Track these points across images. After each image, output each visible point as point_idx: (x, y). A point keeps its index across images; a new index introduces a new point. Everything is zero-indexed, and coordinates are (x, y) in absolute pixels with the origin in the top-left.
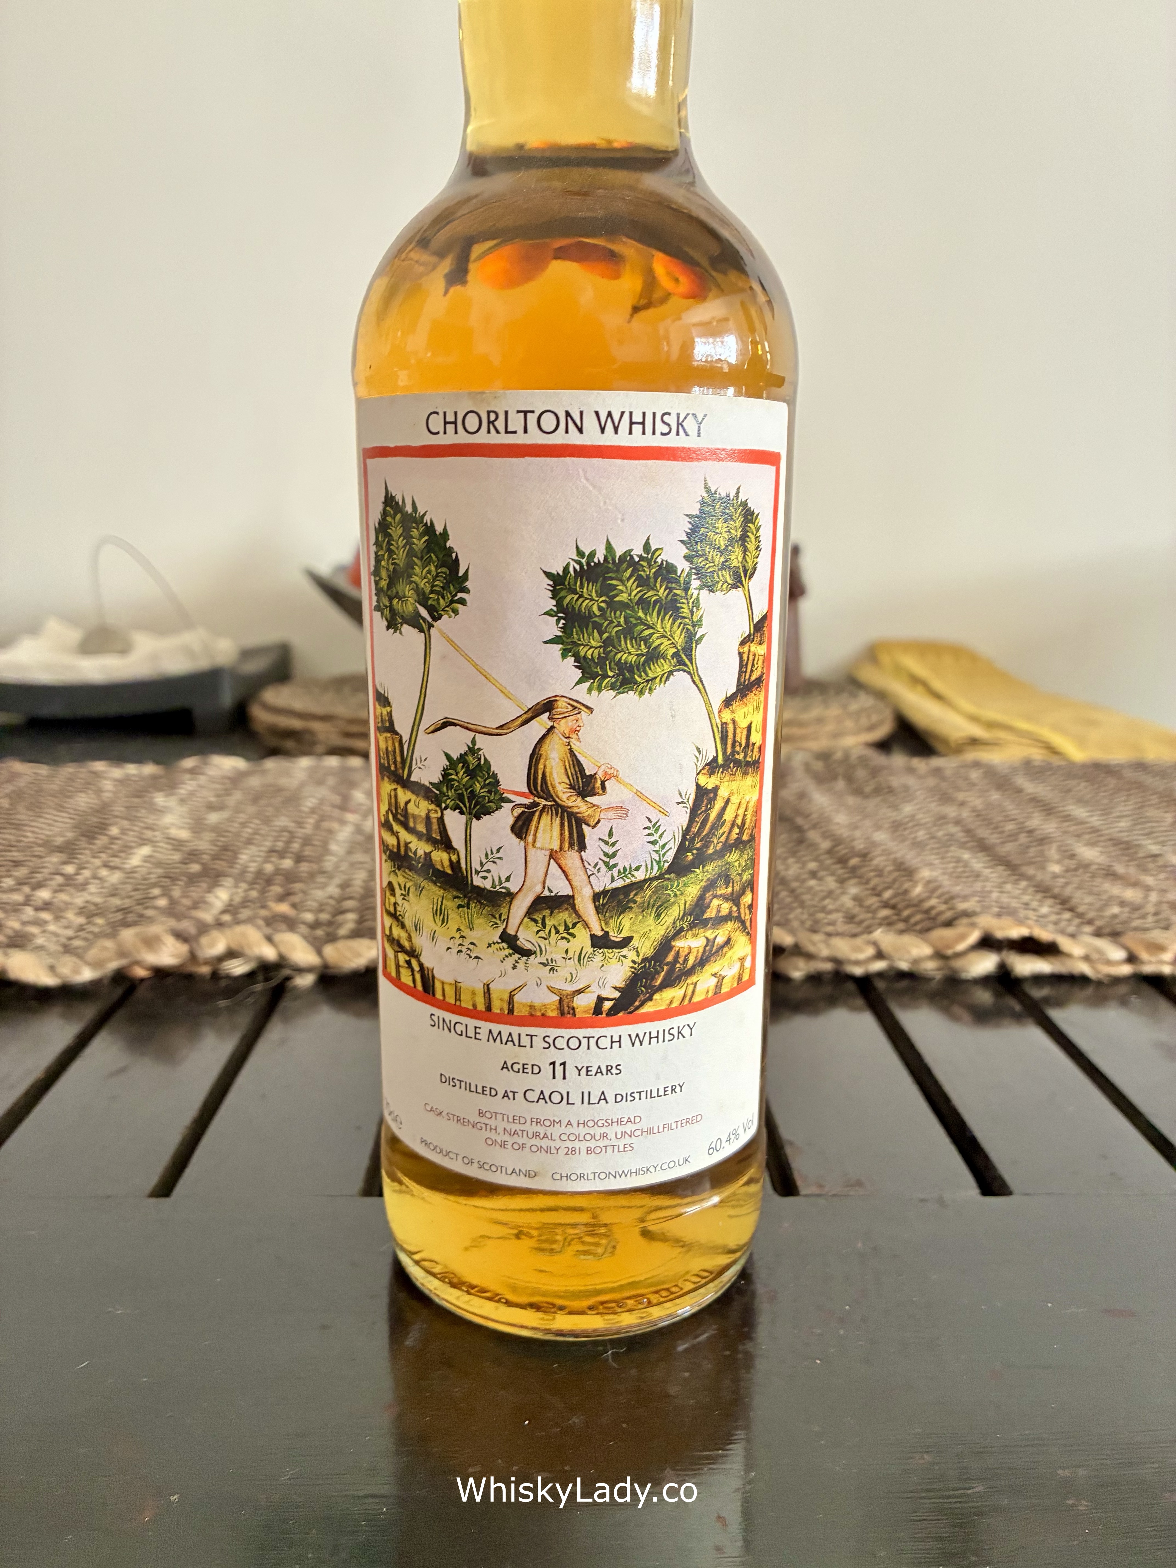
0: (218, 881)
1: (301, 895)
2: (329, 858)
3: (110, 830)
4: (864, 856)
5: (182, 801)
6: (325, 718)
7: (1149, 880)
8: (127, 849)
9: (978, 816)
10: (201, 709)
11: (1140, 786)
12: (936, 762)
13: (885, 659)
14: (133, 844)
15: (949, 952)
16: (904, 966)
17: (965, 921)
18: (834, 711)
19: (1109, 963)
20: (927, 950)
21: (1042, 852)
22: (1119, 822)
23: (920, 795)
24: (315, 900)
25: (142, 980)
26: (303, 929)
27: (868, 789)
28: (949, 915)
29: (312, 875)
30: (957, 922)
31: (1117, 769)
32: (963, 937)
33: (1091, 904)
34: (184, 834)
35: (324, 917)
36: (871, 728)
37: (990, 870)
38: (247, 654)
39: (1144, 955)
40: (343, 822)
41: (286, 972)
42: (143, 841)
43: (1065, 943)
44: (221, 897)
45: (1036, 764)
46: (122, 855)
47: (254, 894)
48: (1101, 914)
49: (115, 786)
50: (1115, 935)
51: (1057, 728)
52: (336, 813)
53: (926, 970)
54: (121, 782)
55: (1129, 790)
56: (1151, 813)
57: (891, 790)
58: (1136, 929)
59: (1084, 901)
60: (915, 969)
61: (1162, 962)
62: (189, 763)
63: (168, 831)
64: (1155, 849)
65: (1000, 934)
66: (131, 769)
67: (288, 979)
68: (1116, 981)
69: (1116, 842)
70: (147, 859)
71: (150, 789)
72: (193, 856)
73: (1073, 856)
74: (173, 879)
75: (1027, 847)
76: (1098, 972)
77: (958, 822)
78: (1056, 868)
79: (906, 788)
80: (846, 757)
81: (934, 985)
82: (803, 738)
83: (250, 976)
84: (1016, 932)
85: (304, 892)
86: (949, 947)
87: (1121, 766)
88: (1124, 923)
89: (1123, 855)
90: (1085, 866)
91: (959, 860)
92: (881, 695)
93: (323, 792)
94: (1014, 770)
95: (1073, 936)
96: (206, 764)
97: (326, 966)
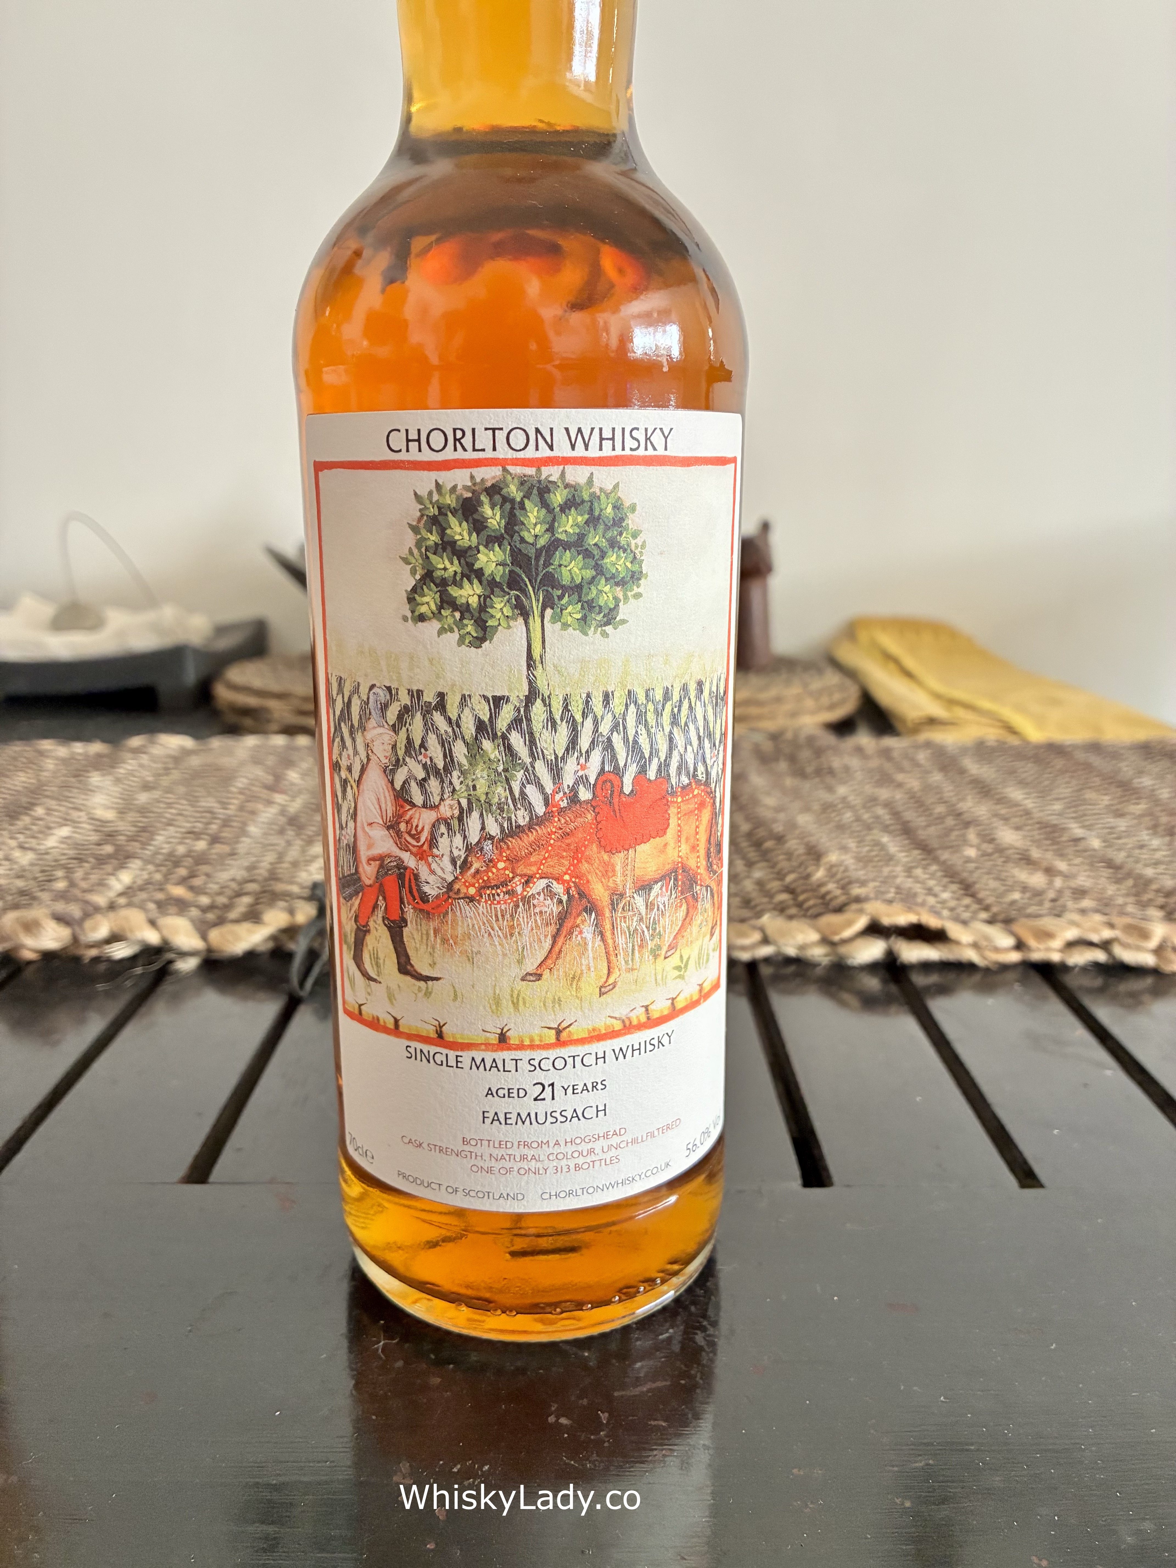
0: (125, 863)
1: (203, 877)
2: (244, 839)
3: (35, 811)
4: (780, 839)
5: (118, 781)
6: (280, 696)
7: (1062, 866)
8: (47, 830)
9: (912, 798)
10: (165, 686)
11: (1088, 767)
12: (889, 742)
13: (863, 636)
14: (52, 825)
15: (836, 938)
16: (791, 952)
17: (854, 906)
18: (795, 690)
19: (997, 950)
20: (814, 936)
21: (964, 835)
22: (1054, 804)
23: (859, 775)
24: (217, 883)
25: (29, 963)
26: (194, 912)
27: (809, 769)
28: (842, 899)
29: (222, 857)
30: (846, 908)
31: (1070, 749)
32: (850, 923)
33: (994, 890)
34: (110, 815)
35: (222, 900)
36: (832, 707)
37: (903, 854)
38: (221, 630)
39: (1032, 942)
40: (269, 803)
41: (170, 956)
42: (66, 821)
43: (954, 930)
44: (125, 878)
45: (989, 744)
46: (40, 835)
47: (158, 877)
48: (1001, 900)
49: (56, 765)
50: (1007, 922)
51: (1020, 708)
52: (264, 794)
53: (813, 956)
54: (64, 761)
55: (1074, 771)
56: (1089, 795)
57: (831, 772)
58: (1029, 916)
59: (987, 886)
60: (802, 954)
61: (1049, 949)
62: (136, 741)
63: (94, 811)
64: (1079, 832)
65: (886, 921)
66: (78, 748)
67: (171, 962)
68: (1005, 968)
69: (1043, 826)
70: (64, 840)
71: (90, 769)
72: (110, 836)
73: (992, 841)
74: (80, 860)
75: (950, 830)
76: (984, 958)
77: (888, 805)
78: (971, 852)
79: (847, 769)
80: (796, 736)
81: (819, 971)
82: (760, 717)
83: (133, 960)
84: (904, 919)
85: (208, 875)
86: (836, 933)
87: (1075, 747)
88: (1020, 910)
89: (1046, 839)
90: (1000, 850)
91: (877, 843)
92: (849, 673)
93: (259, 772)
94: (964, 750)
95: (965, 923)
96: (153, 742)
97: (209, 950)
